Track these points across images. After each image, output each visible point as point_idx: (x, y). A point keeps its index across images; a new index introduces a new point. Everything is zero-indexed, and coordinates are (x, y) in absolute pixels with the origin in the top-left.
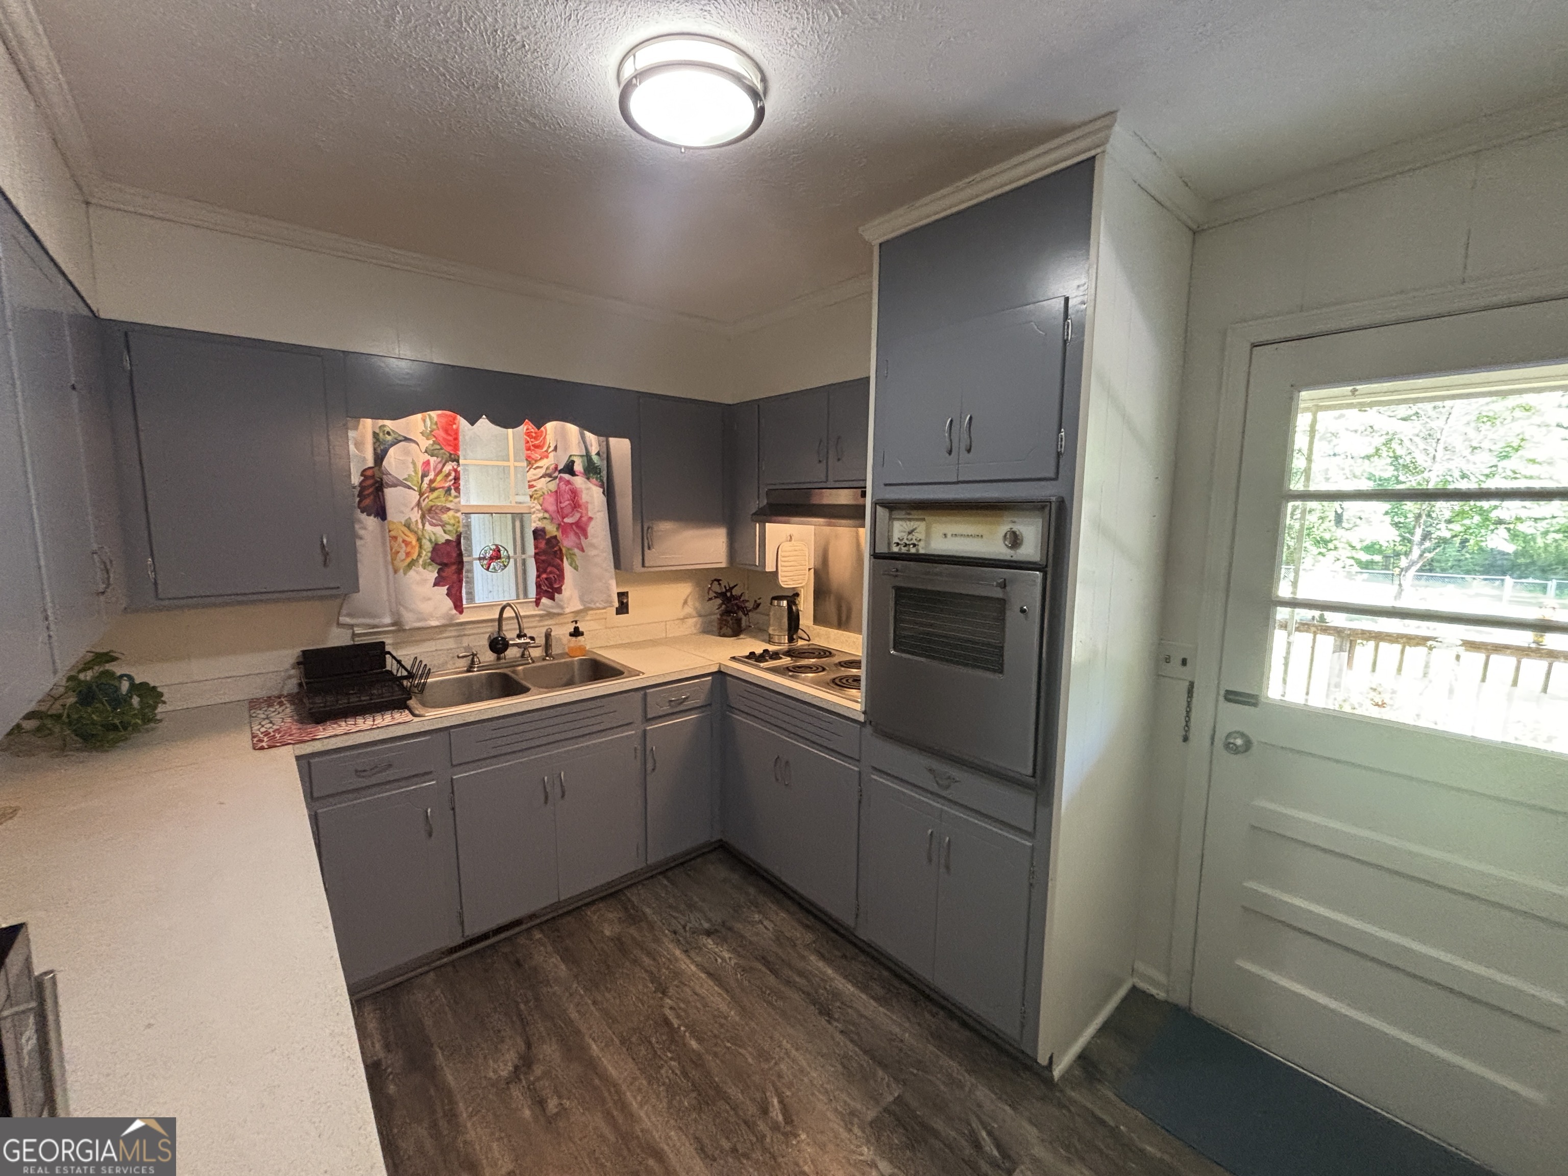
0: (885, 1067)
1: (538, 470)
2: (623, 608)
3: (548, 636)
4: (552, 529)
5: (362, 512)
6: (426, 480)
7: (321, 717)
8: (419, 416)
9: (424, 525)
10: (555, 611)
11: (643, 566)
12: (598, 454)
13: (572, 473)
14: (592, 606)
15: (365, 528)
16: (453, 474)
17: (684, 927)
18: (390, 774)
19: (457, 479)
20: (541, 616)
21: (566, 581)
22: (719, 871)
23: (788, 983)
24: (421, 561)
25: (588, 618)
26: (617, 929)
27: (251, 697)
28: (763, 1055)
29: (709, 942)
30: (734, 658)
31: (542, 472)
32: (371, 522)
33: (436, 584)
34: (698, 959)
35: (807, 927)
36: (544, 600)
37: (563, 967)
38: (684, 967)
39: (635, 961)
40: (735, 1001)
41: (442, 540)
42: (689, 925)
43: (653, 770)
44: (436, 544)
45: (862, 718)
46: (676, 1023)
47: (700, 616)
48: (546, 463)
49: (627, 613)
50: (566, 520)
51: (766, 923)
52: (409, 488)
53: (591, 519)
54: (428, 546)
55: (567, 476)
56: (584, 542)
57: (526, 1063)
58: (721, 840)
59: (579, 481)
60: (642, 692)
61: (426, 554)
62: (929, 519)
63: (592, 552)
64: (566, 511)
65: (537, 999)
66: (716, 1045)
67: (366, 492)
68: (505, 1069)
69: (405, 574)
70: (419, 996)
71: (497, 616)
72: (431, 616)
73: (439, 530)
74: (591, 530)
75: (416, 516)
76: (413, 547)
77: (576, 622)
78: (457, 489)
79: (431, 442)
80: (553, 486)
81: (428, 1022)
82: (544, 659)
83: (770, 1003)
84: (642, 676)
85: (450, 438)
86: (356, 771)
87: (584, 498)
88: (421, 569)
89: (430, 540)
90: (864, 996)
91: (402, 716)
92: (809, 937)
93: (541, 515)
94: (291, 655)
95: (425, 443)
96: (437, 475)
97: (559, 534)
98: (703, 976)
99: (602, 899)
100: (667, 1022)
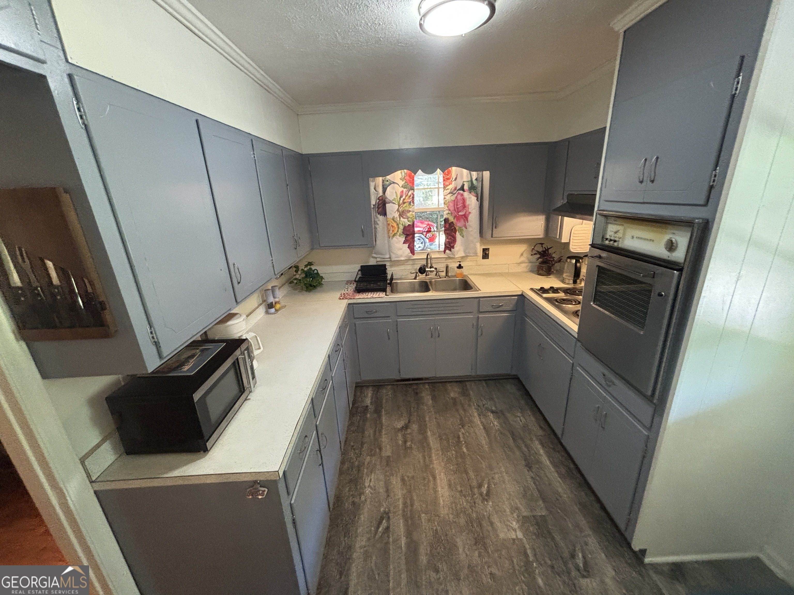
0: (544, 501)
1: (448, 190)
2: (486, 255)
3: (447, 267)
4: (451, 219)
5: (378, 214)
6: (402, 199)
7: (359, 290)
8: (400, 171)
9: (400, 219)
10: (451, 256)
11: (492, 237)
12: (476, 179)
13: (463, 190)
14: (469, 255)
15: (379, 220)
16: (412, 196)
17: (483, 405)
18: (376, 315)
19: (413, 198)
20: (446, 258)
21: (457, 243)
22: (511, 388)
23: (519, 447)
24: (398, 234)
25: (468, 260)
26: (457, 395)
27: (348, 280)
28: (491, 468)
29: (491, 416)
30: (532, 289)
31: (449, 191)
32: (381, 218)
33: (404, 243)
34: (483, 420)
35: (541, 428)
36: (447, 251)
37: (431, 402)
38: (475, 420)
39: (457, 410)
40: (490, 443)
41: (407, 225)
42: (486, 406)
43: (482, 335)
44: (405, 226)
45: (576, 336)
46: (462, 439)
47: (530, 262)
48: (451, 186)
49: (488, 258)
50: (460, 214)
51: (521, 418)
52: (394, 203)
53: (470, 213)
54: (401, 227)
55: (461, 192)
56: (467, 224)
57: (406, 427)
58: (516, 375)
59: (466, 194)
60: (478, 299)
61: (401, 231)
62: (626, 225)
63: (470, 229)
64: (460, 209)
65: (418, 408)
66: (473, 454)
67: (380, 206)
68: (400, 425)
69: (392, 239)
70: (384, 391)
71: (426, 257)
72: (401, 256)
73: (406, 220)
74: (470, 218)
75: (397, 215)
76: (395, 228)
77: (460, 262)
78: (413, 202)
79: (404, 182)
80: (453, 198)
81: (384, 401)
82: (445, 277)
83: (505, 451)
84: (480, 292)
85: (411, 180)
86: (367, 312)
87: (468, 203)
88: (398, 237)
89: (403, 225)
90: (553, 469)
91: (382, 294)
92: (540, 432)
93: (447, 212)
94: (358, 267)
95: (401, 183)
96: (406, 196)
97: (455, 221)
98: (482, 427)
99: (457, 382)
100: (459, 437)
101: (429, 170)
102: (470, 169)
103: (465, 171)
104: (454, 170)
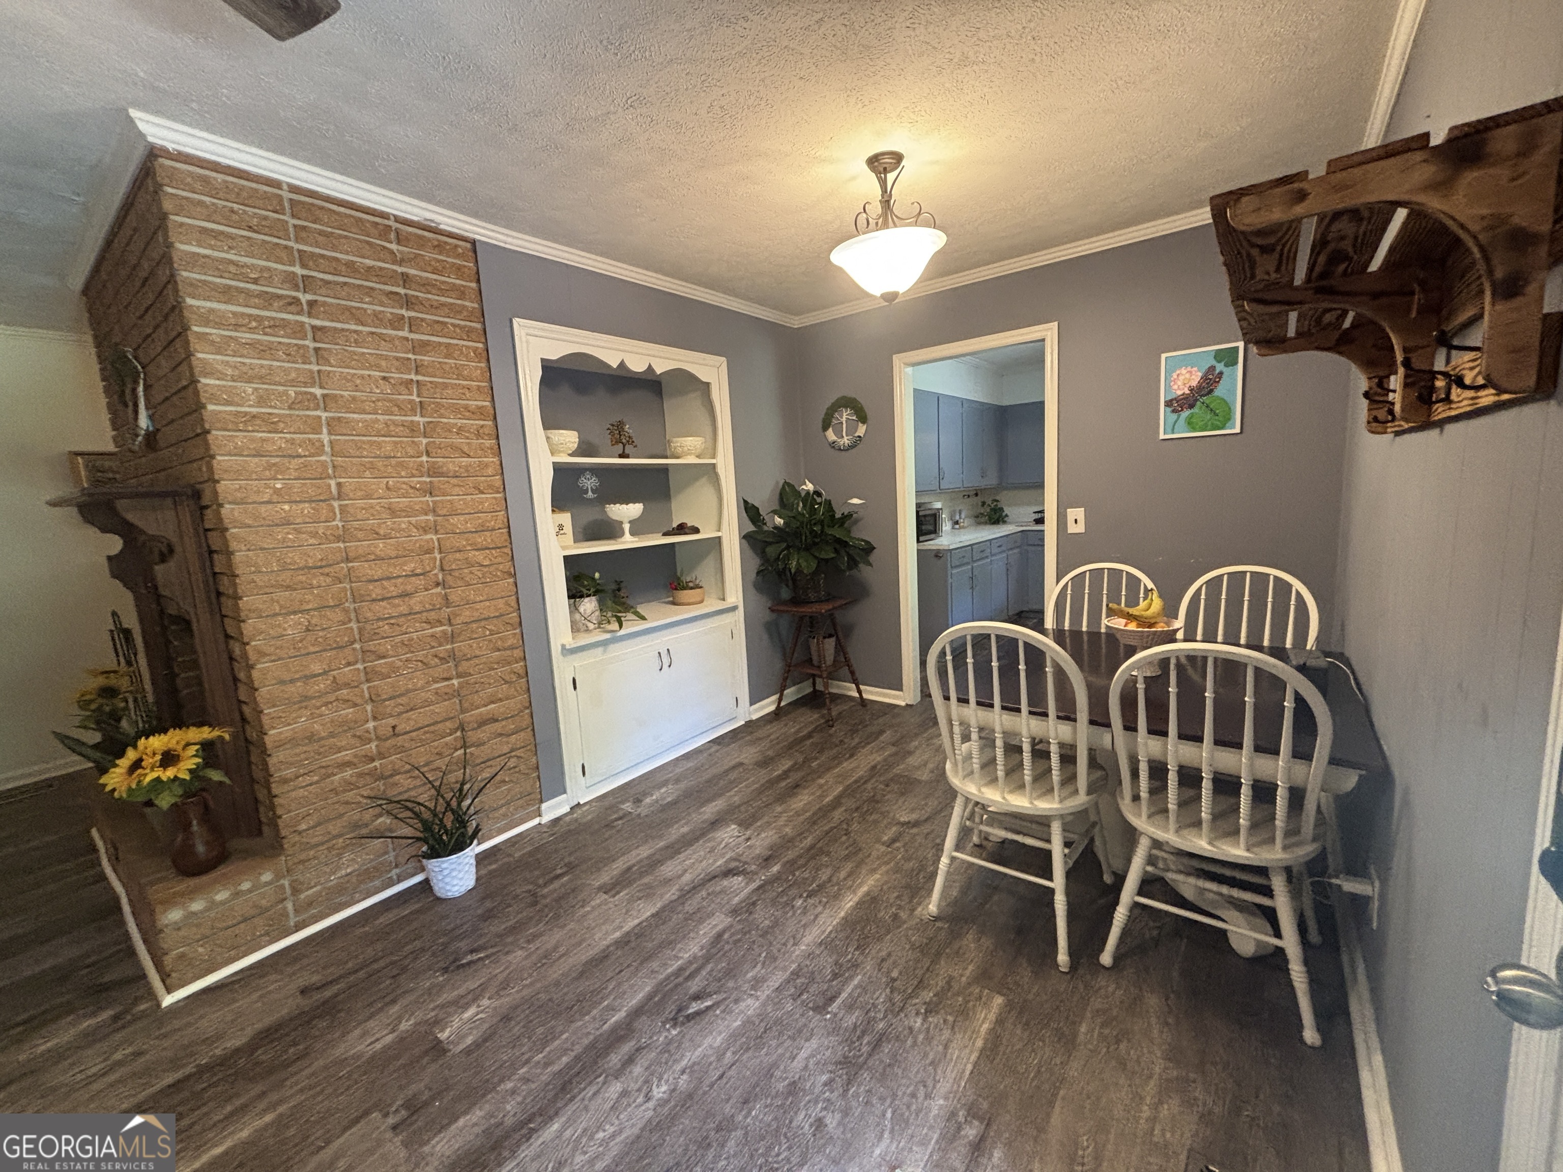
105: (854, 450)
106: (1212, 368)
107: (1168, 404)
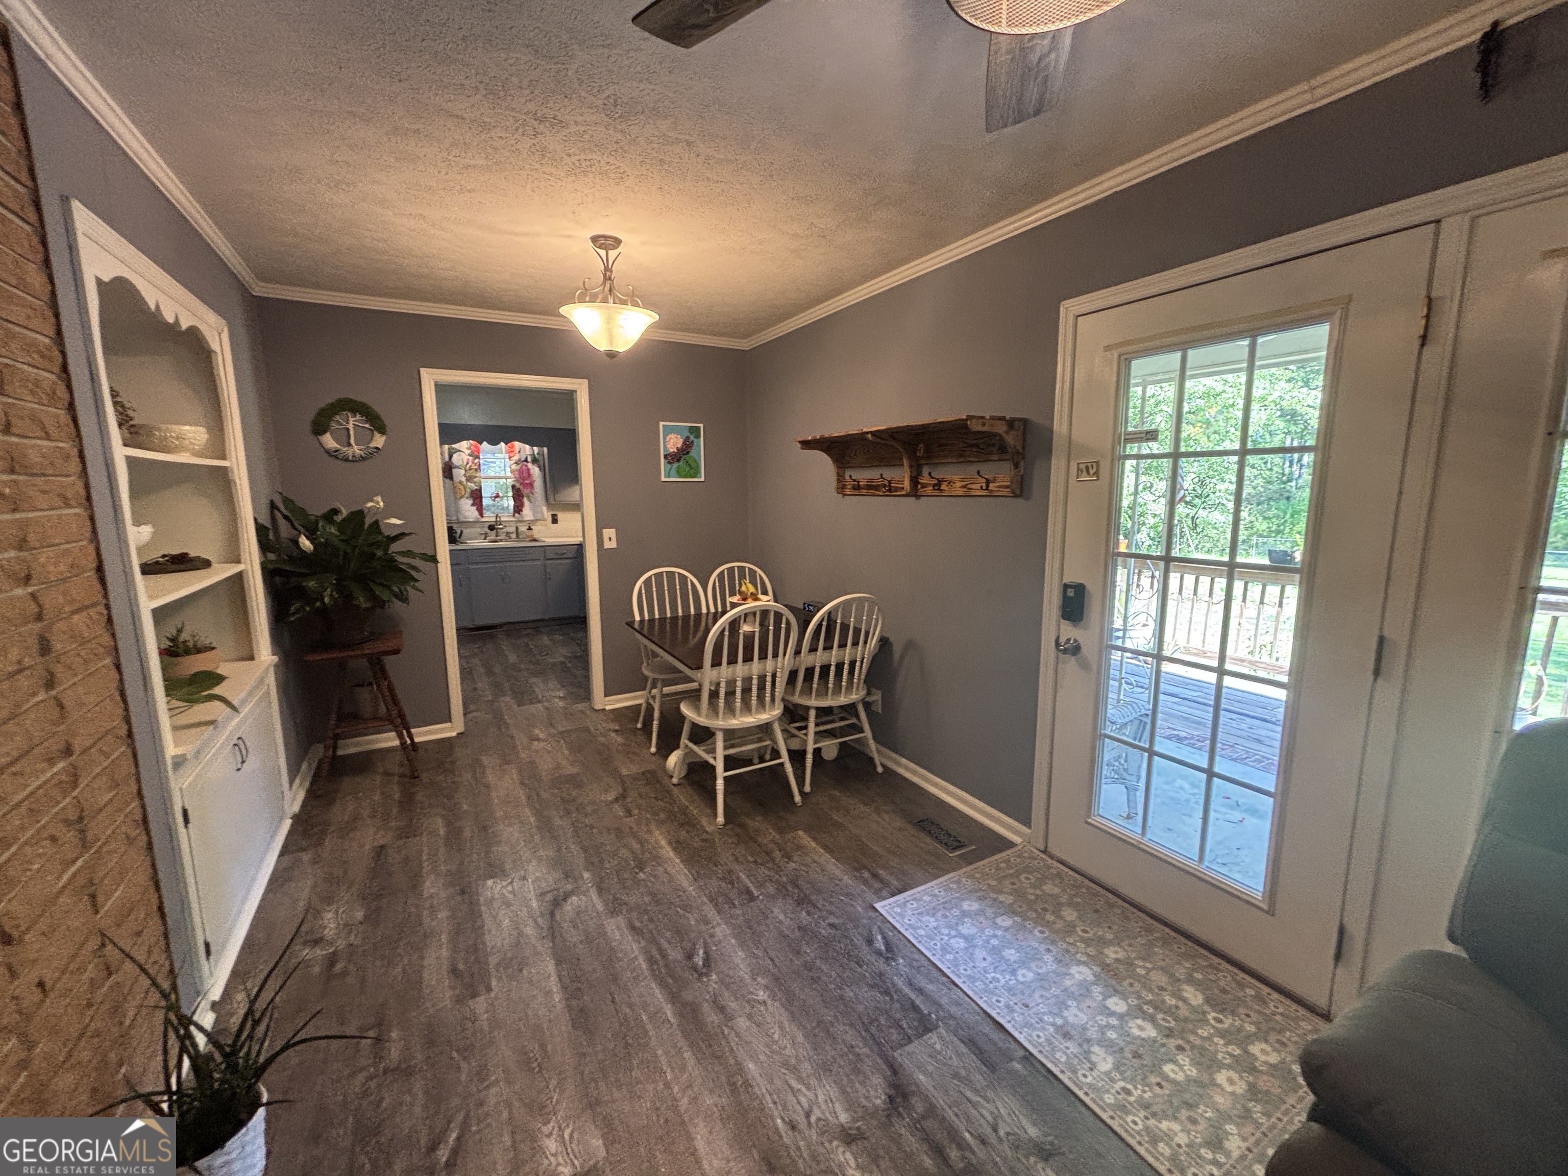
2: (555, 520)
3: (517, 528)
4: (518, 485)
5: (445, 478)
6: (468, 466)
8: (466, 442)
9: (467, 483)
10: (521, 519)
12: (538, 454)
13: (527, 461)
14: (538, 519)
16: (478, 464)
19: (479, 466)
20: (515, 520)
21: (525, 507)
24: (466, 497)
25: (536, 522)
31: (514, 462)
32: (448, 482)
33: (472, 505)
36: (516, 514)
41: (474, 489)
43: (550, 579)
44: (472, 490)
48: (516, 458)
49: (557, 522)
50: (526, 482)
52: (462, 469)
53: (535, 481)
55: (525, 463)
56: (533, 491)
59: (530, 465)
60: (543, 548)
61: (467, 494)
63: (535, 495)
64: (526, 478)
67: (446, 471)
69: (459, 501)
72: (470, 517)
73: (472, 485)
74: (535, 486)
75: (464, 479)
76: (462, 492)
77: (529, 524)
78: (479, 470)
79: (470, 451)
80: (518, 468)
82: (516, 538)
85: (477, 449)
87: (532, 472)
88: (465, 500)
89: (469, 489)
93: (514, 479)
95: (468, 452)
96: (472, 464)
97: (521, 488)
101: (494, 442)
102: (532, 445)
103: (527, 447)
104: (517, 444)
105: (366, 463)
106: (688, 438)
107: (666, 457)
